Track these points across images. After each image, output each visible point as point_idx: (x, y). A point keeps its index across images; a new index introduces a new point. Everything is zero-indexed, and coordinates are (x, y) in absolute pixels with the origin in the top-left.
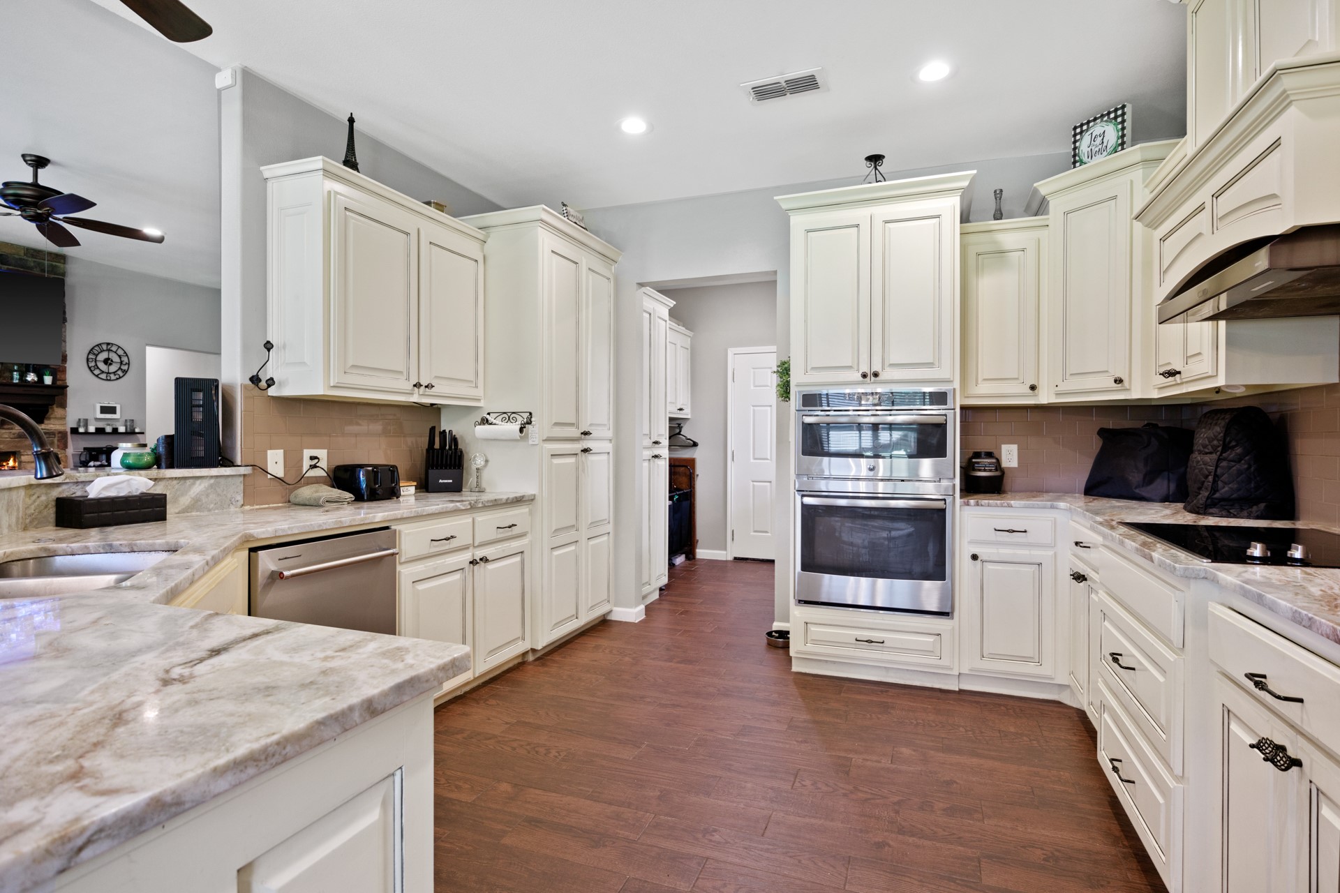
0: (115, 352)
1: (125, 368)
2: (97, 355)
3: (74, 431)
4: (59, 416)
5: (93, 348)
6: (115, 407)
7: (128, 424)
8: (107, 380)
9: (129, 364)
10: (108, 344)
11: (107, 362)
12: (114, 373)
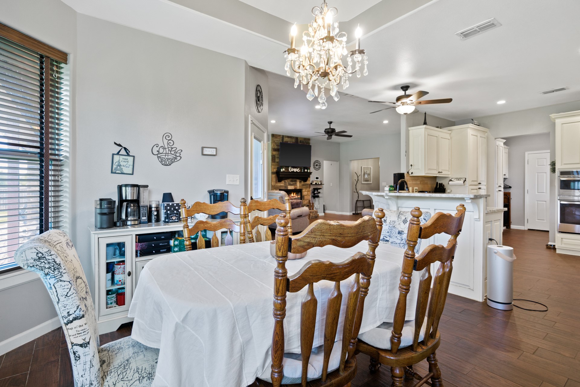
0: (318, 163)
1: (320, 167)
2: (315, 164)
3: (311, 184)
4: (309, 180)
5: (315, 162)
6: (318, 178)
7: (321, 182)
8: (317, 170)
10: (317, 161)
11: (317, 165)
12: (318, 168)
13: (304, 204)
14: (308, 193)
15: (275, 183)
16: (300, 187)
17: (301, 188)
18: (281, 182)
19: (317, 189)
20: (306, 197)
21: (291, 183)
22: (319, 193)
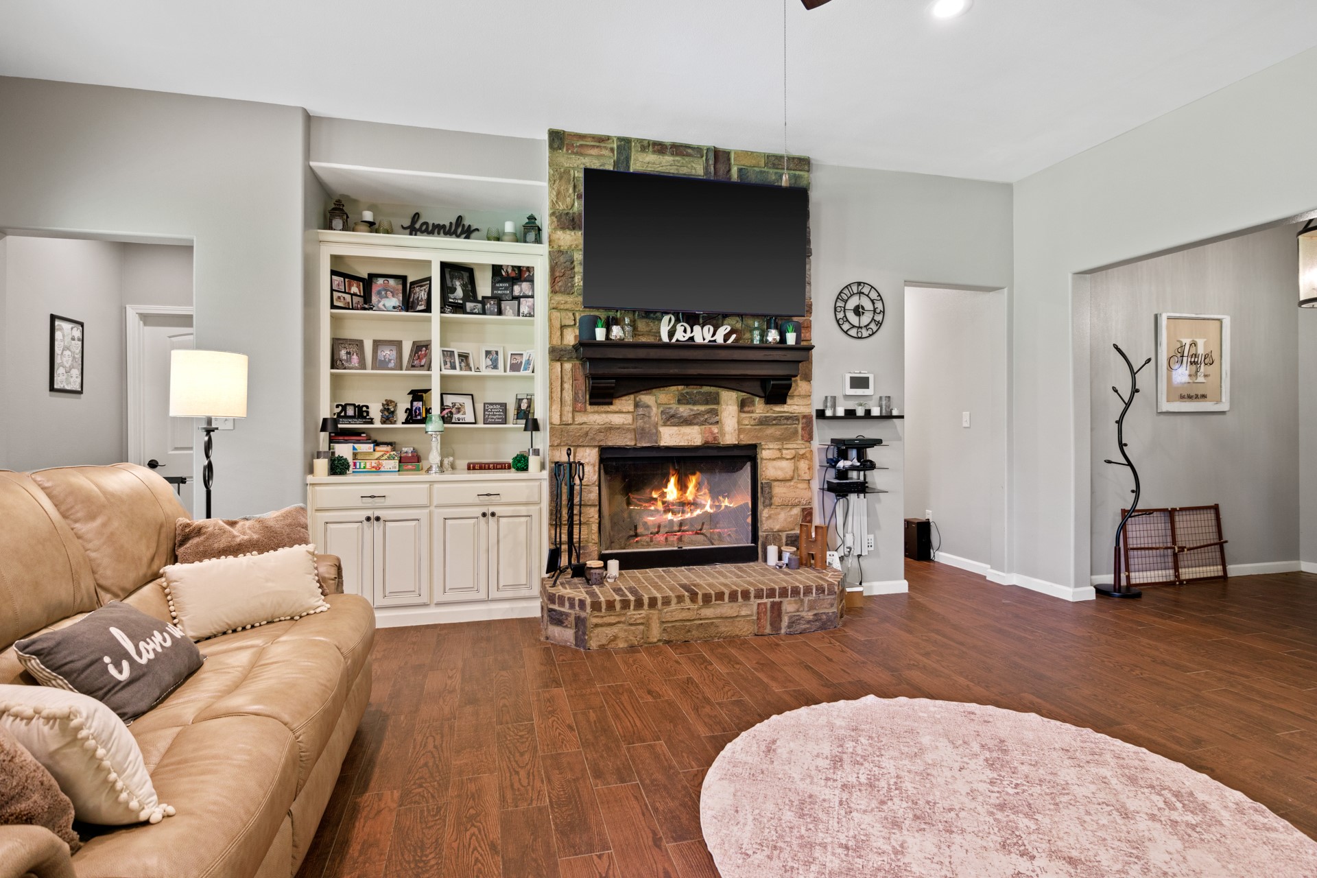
0: (867, 296)
1: (879, 318)
2: (846, 302)
3: (821, 414)
4: (803, 393)
5: (841, 292)
6: (867, 379)
7: (884, 403)
8: (859, 338)
9: (884, 312)
10: (859, 284)
11: (858, 311)
12: (866, 327)
13: (771, 530)
14: (796, 469)
15: (568, 409)
16: (740, 431)
17: (746, 440)
18: (612, 408)
19: (862, 446)
20: (779, 491)
21: (684, 410)
22: (871, 466)
